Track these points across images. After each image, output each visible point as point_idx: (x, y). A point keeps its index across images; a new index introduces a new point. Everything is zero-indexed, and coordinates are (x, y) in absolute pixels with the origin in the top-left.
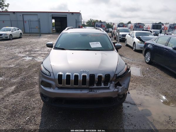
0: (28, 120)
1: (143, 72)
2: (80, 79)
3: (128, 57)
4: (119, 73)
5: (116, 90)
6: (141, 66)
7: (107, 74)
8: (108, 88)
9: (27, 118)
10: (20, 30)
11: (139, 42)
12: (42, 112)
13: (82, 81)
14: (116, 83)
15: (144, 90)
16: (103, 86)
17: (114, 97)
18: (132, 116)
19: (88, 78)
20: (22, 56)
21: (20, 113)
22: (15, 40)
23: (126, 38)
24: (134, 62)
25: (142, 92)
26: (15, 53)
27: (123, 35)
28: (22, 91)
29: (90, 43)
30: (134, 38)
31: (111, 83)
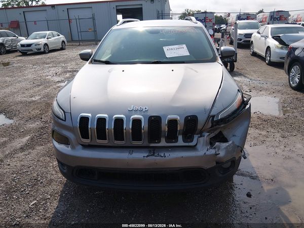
0: (33, 207)
1: (283, 107)
2: (128, 126)
3: (254, 76)
4: (221, 112)
5: (212, 152)
6: (279, 95)
7: (189, 116)
8: (194, 148)
9: (32, 204)
10: (61, 36)
11: (277, 47)
12: (63, 192)
13: (131, 131)
14: (213, 135)
15: (282, 147)
16: (180, 142)
17: (207, 166)
18: (251, 208)
19: (144, 125)
20: (57, 80)
21: (22, 191)
22: (53, 53)
23: (252, 39)
24: (265, 86)
25: (278, 150)
26: (48, 76)
27: (246, 34)
28: (39, 145)
29: (165, 48)
30: (268, 40)
31: (201, 137)
